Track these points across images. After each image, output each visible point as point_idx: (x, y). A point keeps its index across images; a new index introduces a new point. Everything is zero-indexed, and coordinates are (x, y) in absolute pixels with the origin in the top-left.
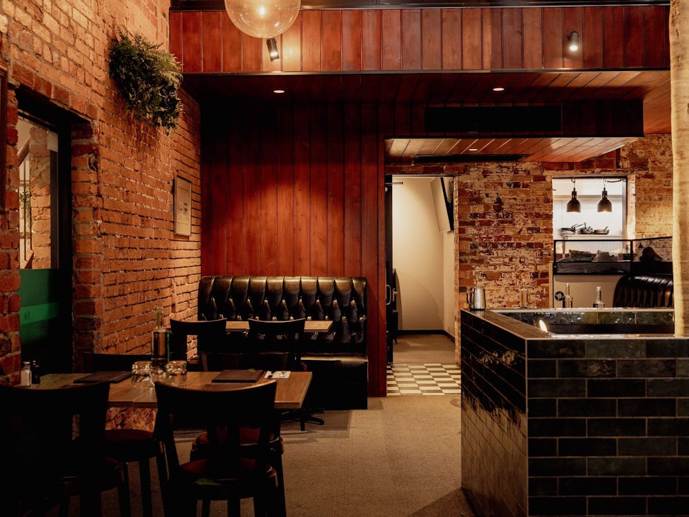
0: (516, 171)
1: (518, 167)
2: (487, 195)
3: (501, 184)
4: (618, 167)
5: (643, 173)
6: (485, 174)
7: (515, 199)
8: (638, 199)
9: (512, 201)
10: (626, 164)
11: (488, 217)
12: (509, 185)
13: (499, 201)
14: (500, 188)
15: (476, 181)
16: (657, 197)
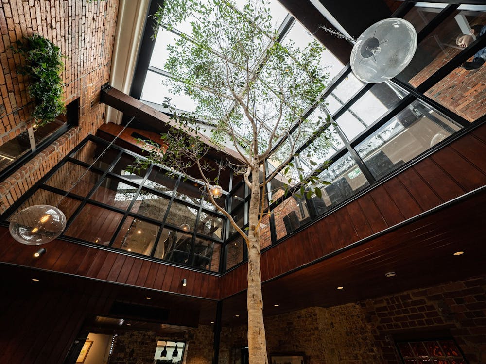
0: (145, 336)
1: (146, 334)
2: (128, 347)
3: (136, 342)
4: (184, 337)
5: (192, 341)
6: (132, 336)
7: (140, 350)
8: (188, 353)
9: (139, 352)
10: (187, 336)
11: (125, 360)
12: (140, 342)
13: (133, 351)
14: (135, 344)
15: (126, 339)
16: (195, 353)
